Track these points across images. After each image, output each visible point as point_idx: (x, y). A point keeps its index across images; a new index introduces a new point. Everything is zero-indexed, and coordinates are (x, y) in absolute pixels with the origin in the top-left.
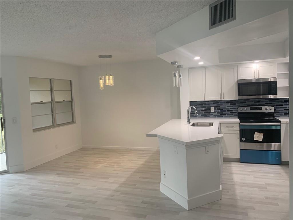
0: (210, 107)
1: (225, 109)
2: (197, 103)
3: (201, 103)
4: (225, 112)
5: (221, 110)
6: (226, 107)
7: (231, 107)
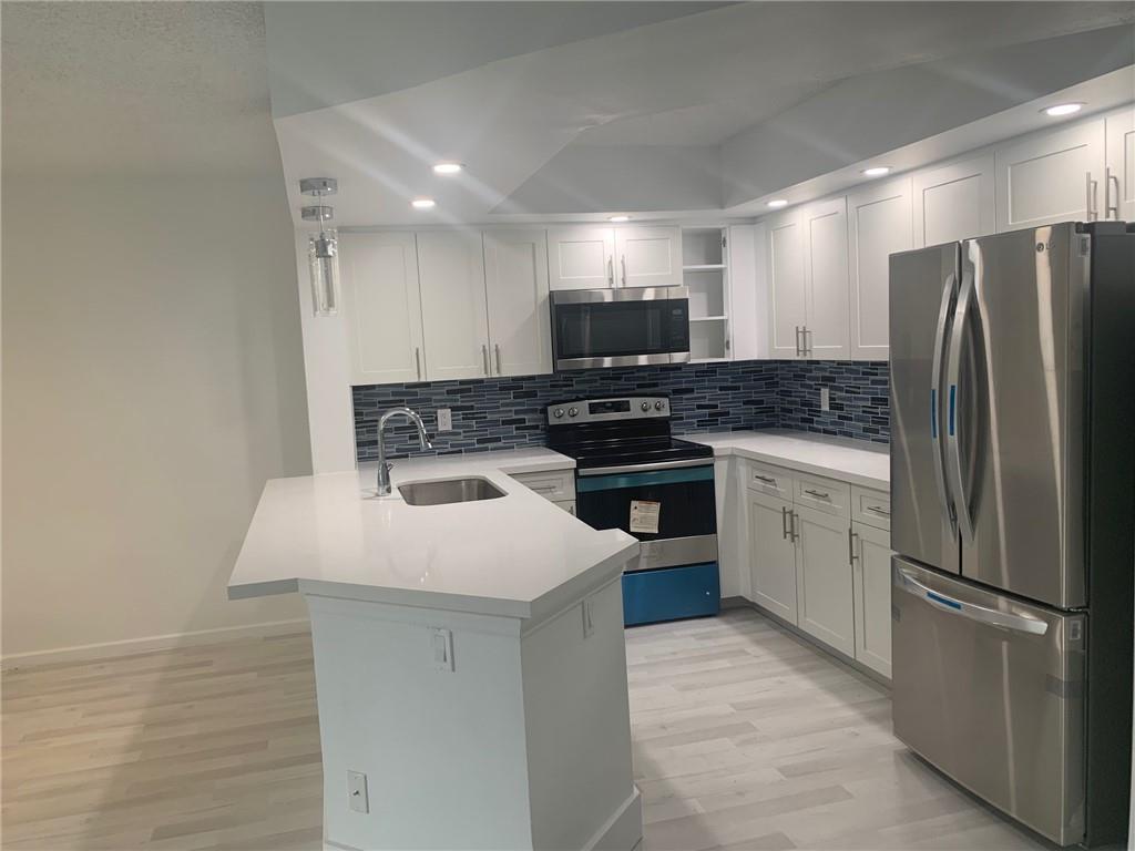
0: (432, 410)
1: (496, 416)
2: (378, 395)
3: (394, 394)
4: (495, 430)
5: (481, 420)
6: (498, 407)
7: (519, 404)
